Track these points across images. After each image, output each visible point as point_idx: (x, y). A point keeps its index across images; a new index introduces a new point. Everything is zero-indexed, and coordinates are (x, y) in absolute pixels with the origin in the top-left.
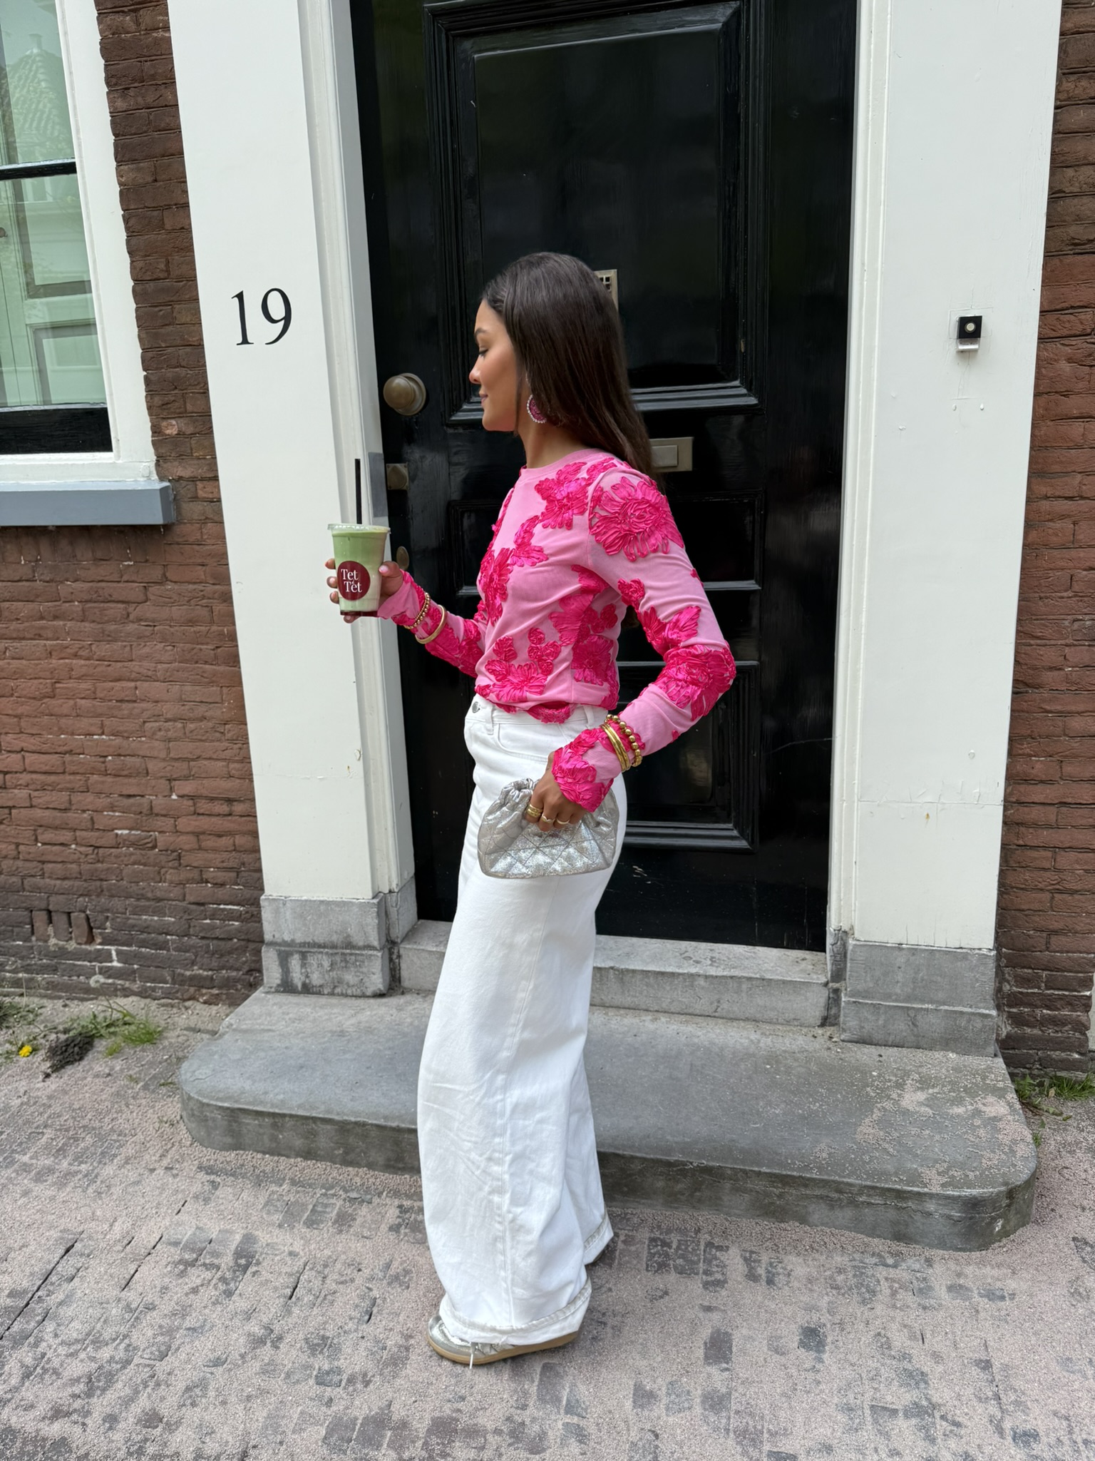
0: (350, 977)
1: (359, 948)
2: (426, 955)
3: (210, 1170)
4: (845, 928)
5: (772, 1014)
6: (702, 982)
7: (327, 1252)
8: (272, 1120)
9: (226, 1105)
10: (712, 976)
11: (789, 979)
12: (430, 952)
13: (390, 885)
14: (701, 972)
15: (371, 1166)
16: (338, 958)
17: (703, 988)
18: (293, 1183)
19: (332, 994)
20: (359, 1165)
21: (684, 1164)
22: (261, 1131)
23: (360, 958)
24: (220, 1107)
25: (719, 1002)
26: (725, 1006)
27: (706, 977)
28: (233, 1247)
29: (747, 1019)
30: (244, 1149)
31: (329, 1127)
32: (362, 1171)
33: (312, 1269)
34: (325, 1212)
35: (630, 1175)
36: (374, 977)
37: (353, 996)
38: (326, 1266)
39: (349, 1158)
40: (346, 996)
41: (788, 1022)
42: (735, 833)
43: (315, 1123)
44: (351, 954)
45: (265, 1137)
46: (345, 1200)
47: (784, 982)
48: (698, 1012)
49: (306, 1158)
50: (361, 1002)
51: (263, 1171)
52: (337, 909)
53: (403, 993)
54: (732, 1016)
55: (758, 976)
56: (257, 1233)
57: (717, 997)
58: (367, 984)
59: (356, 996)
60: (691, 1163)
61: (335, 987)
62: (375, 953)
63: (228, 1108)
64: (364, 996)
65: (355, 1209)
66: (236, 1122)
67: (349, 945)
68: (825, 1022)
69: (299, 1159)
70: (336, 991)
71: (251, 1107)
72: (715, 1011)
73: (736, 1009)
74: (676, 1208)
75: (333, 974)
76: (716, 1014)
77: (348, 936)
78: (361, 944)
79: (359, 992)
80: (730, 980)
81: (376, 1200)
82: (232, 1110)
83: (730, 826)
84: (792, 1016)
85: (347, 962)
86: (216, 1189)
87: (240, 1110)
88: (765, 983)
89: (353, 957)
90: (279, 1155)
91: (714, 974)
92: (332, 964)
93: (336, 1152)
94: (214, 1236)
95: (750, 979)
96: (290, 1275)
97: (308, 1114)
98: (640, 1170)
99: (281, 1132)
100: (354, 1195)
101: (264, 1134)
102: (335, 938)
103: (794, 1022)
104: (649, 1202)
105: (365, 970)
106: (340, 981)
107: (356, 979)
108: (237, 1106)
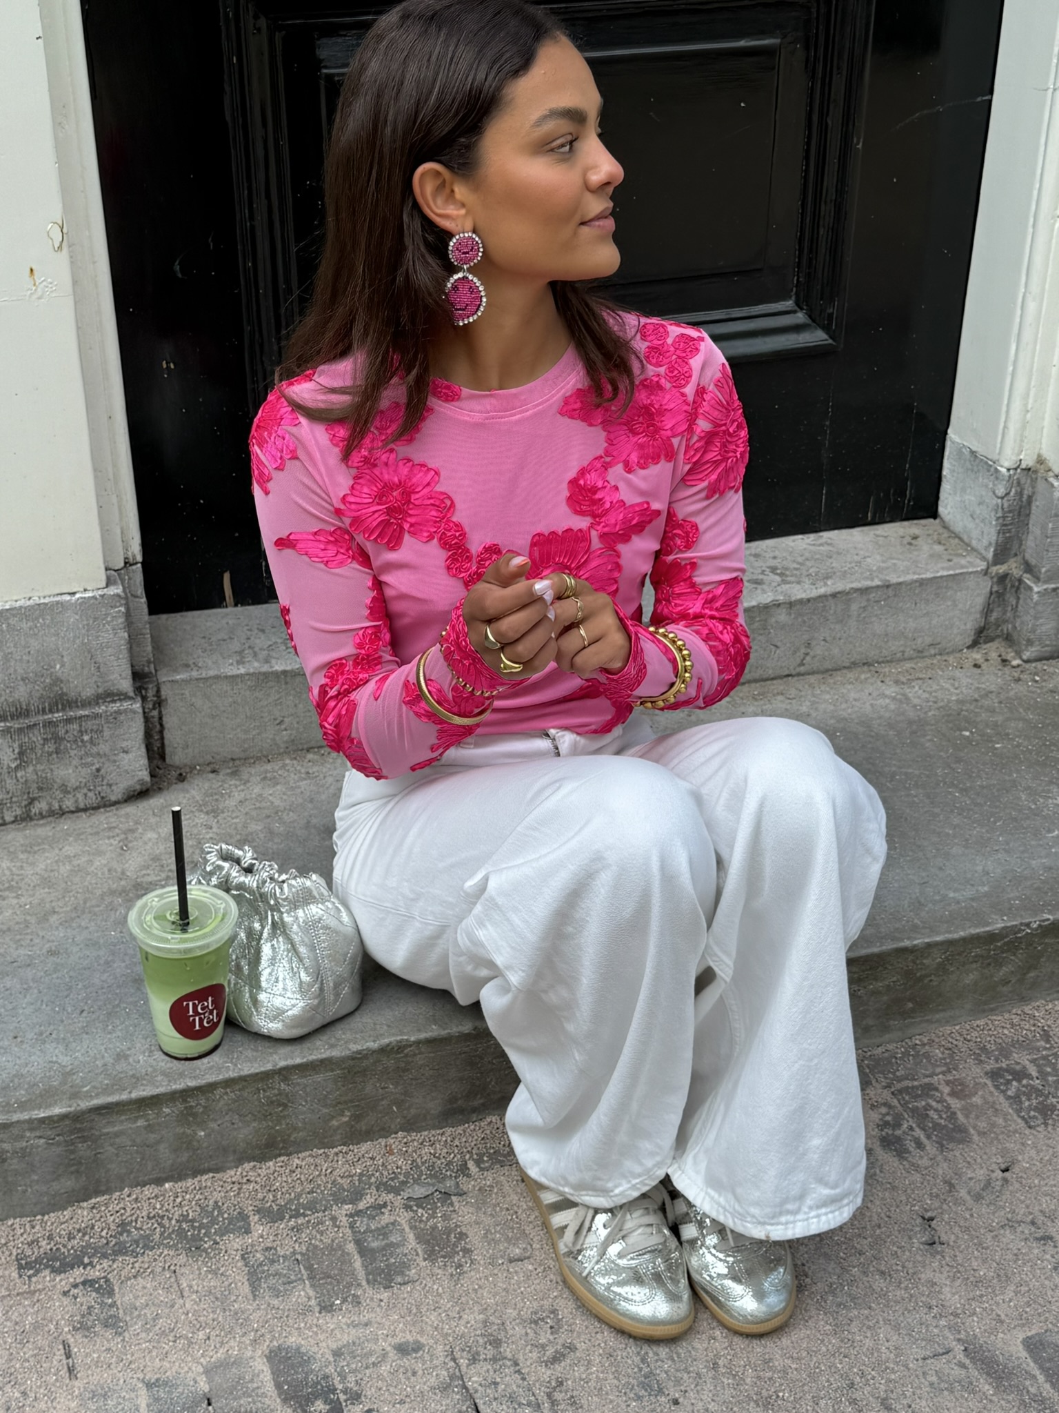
0: (69, 772)
1: (86, 704)
2: (226, 686)
3: (59, 1263)
4: (1028, 461)
5: (895, 646)
6: (782, 616)
7: (473, 1317)
8: (180, 1106)
9: (57, 1110)
10: (801, 602)
11: (929, 575)
12: (234, 678)
13: (126, 549)
14: (781, 598)
15: (410, 1126)
16: (36, 737)
17: (783, 627)
18: (272, 1215)
19: (26, 818)
20: (385, 1132)
21: (1015, 930)
22: (152, 1137)
23: (90, 724)
24: (42, 1121)
25: (809, 645)
26: (818, 650)
27: (791, 604)
28: (269, 1387)
29: (853, 665)
30: (109, 1191)
31: (319, 1078)
32: (396, 1141)
33: (474, 1360)
34: (392, 1245)
35: (921, 979)
36: (125, 759)
37: (78, 810)
38: (496, 1343)
39: (363, 1125)
40: (62, 813)
41: (920, 653)
42: (800, 317)
43: (285, 1079)
44: (69, 721)
45: (162, 1147)
46: (407, 1207)
47: (922, 583)
48: (770, 673)
49: (262, 1159)
50: (102, 819)
51: (185, 1218)
52: (25, 625)
53: (181, 778)
54: (828, 665)
55: (877, 582)
56: (293, 1340)
57: (806, 637)
58: (112, 777)
59: (85, 810)
60: (1028, 925)
61: (32, 801)
62: (126, 704)
63: (63, 1117)
64: (105, 804)
65: (445, 1217)
66: (84, 1139)
67: (62, 702)
68: (981, 637)
69: (247, 1166)
70: (35, 810)
71: (124, 1096)
72: (802, 664)
73: (836, 651)
74: (992, 1010)
75: (28, 773)
76: (802, 669)
77: (57, 681)
78: (88, 692)
79: (92, 799)
80: (831, 601)
81: (467, 1185)
82: (75, 1118)
83: (789, 304)
84: (928, 640)
85: (58, 739)
86: (111, 1293)
87: (98, 1110)
88: (890, 592)
89: (75, 726)
90: (197, 1172)
91: (803, 596)
92: (21, 754)
93: (335, 1123)
94: (204, 1386)
95: (864, 591)
96: (445, 1388)
97: (269, 1067)
98: (940, 964)
99: (202, 1125)
100: (419, 1192)
101: (158, 1142)
102: (21, 693)
103: (934, 652)
104: (949, 1014)
105: (104, 748)
106: (44, 786)
107: (85, 772)
108: (84, 1104)
